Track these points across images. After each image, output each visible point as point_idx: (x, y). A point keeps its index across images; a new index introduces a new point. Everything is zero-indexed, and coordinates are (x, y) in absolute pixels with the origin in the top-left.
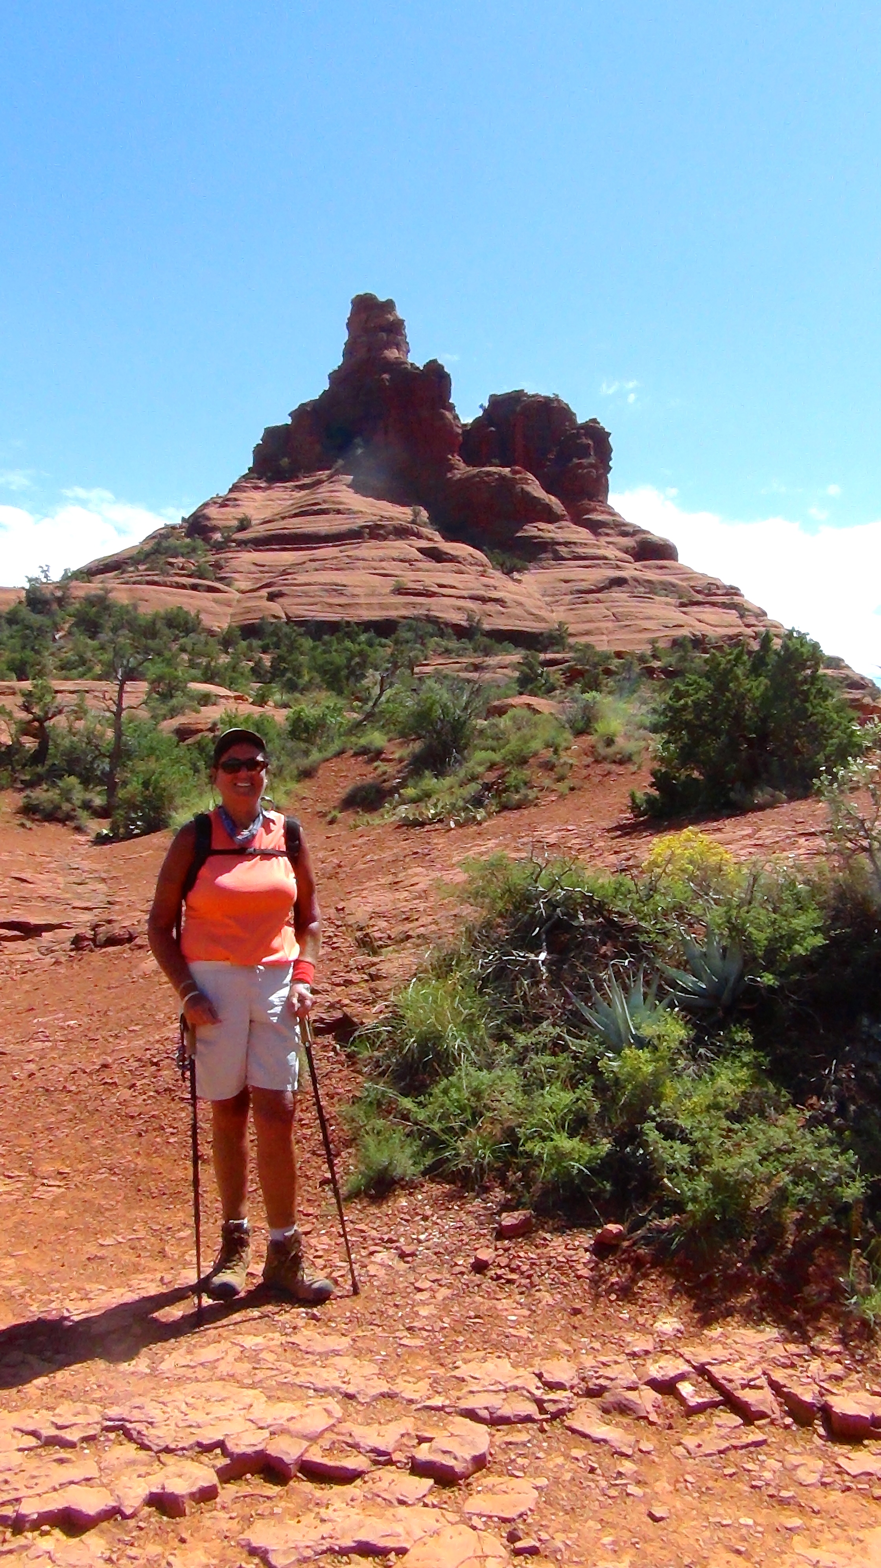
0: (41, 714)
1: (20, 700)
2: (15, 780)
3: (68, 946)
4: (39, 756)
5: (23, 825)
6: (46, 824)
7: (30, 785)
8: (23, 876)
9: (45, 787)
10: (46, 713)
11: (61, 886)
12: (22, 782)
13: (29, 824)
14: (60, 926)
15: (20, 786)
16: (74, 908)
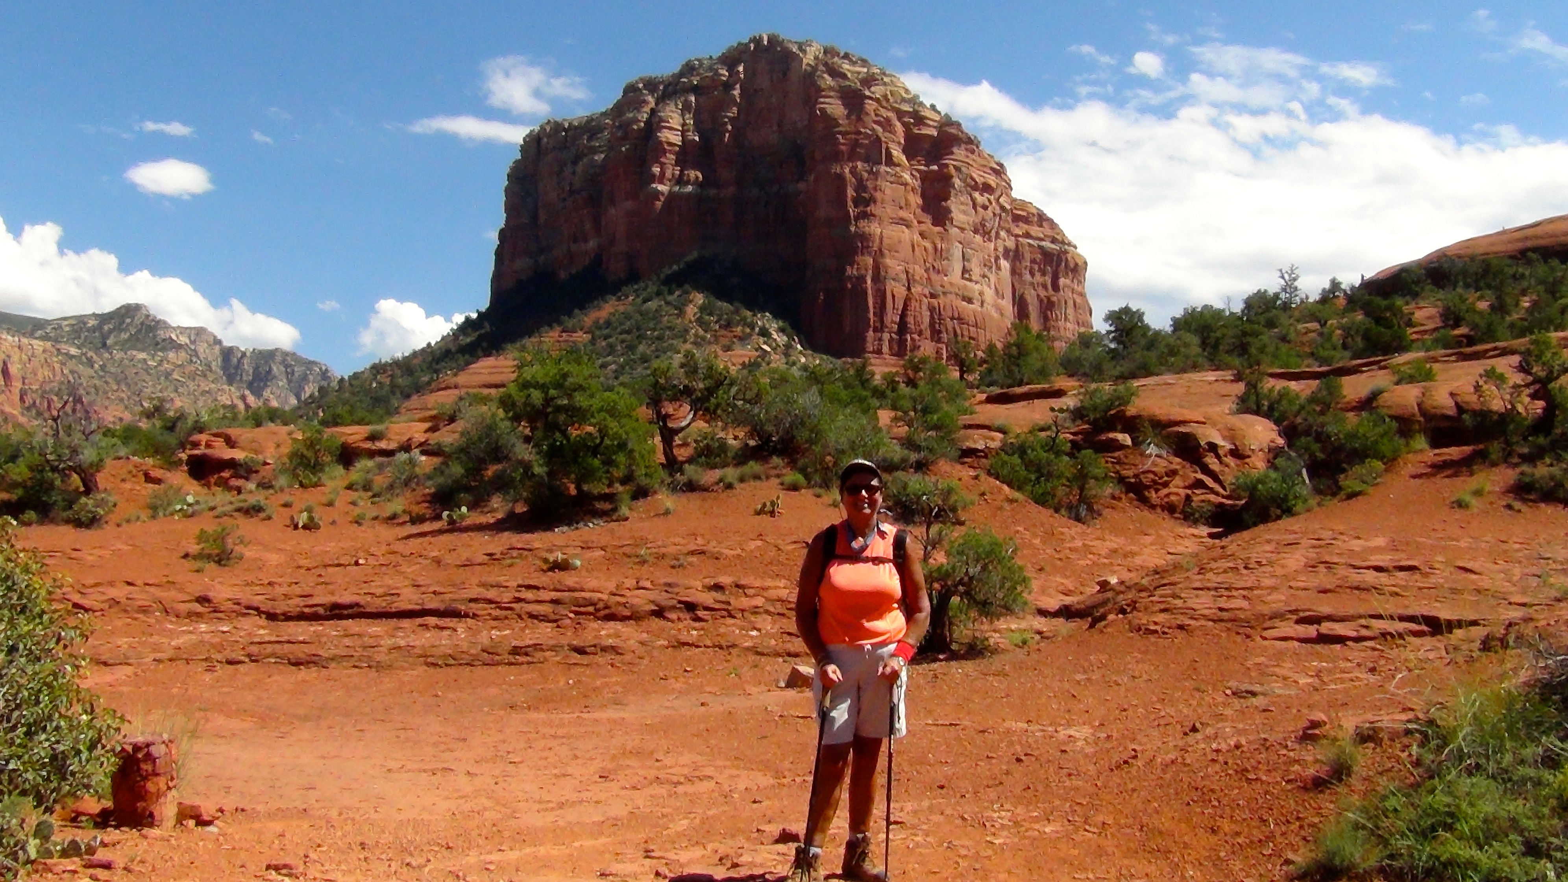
0: (1542, 374)
1: (1515, 359)
2: (1510, 454)
3: (1477, 644)
4: (1544, 424)
5: (1509, 507)
6: (1543, 505)
7: (1531, 459)
8: (1469, 565)
9: (1548, 461)
10: (1551, 372)
11: (1515, 579)
12: (1521, 456)
13: (1517, 505)
14: (1475, 623)
15: (1515, 460)
16: (1510, 603)
